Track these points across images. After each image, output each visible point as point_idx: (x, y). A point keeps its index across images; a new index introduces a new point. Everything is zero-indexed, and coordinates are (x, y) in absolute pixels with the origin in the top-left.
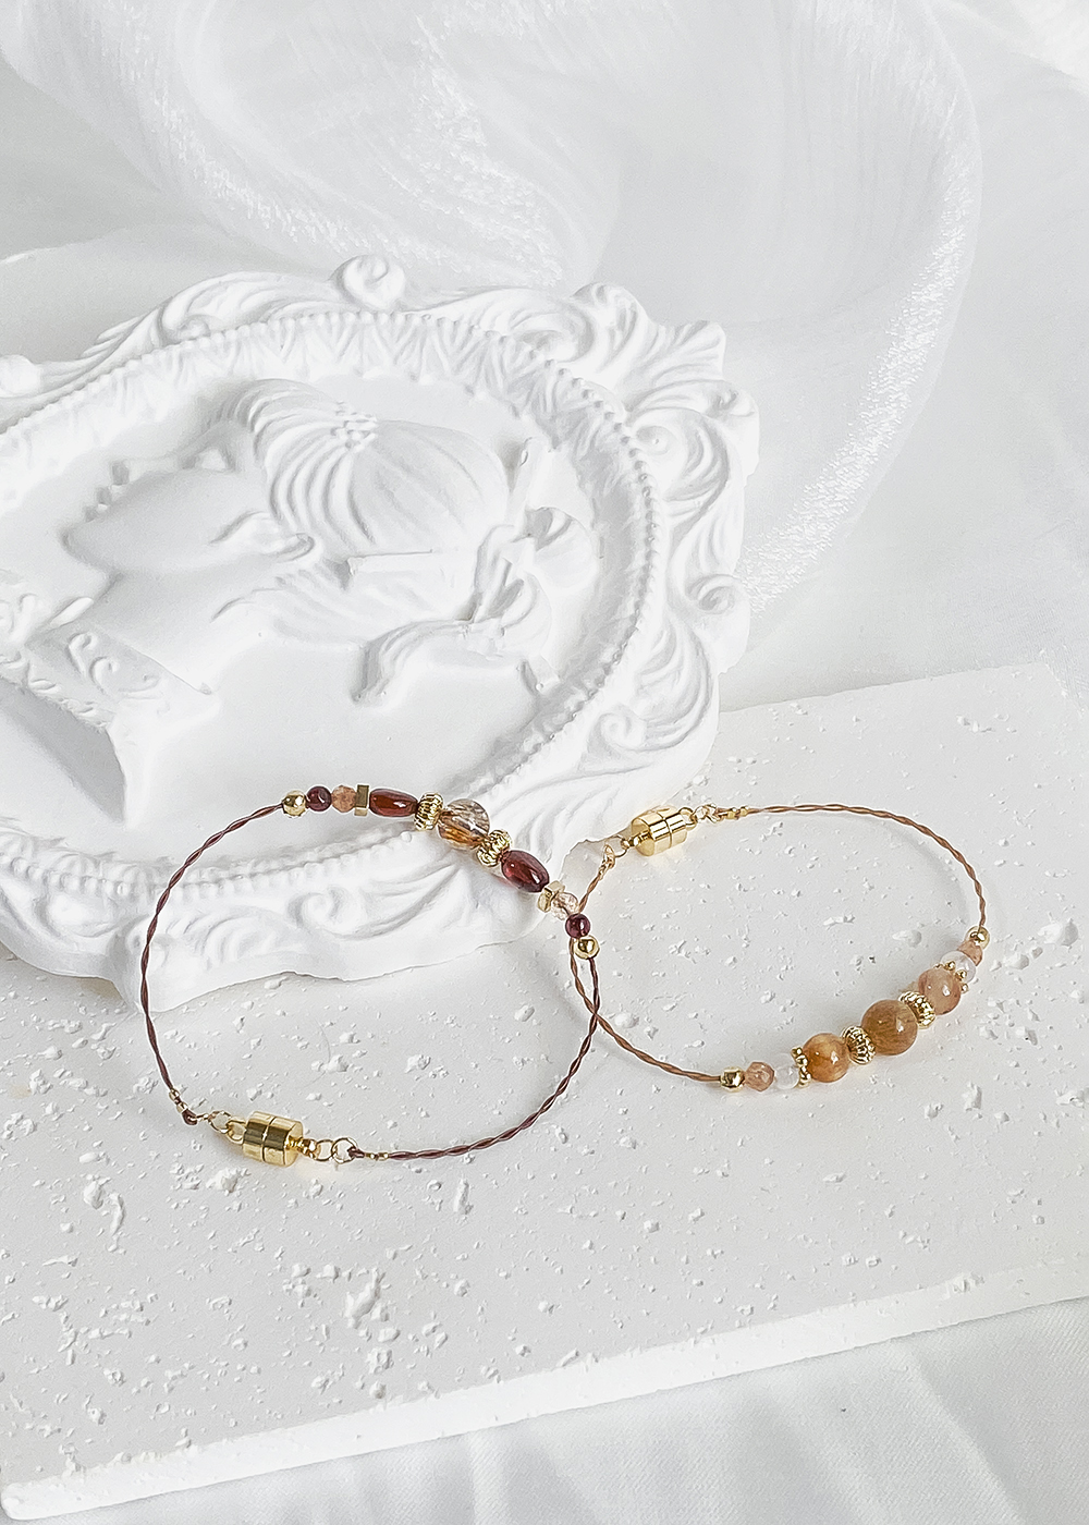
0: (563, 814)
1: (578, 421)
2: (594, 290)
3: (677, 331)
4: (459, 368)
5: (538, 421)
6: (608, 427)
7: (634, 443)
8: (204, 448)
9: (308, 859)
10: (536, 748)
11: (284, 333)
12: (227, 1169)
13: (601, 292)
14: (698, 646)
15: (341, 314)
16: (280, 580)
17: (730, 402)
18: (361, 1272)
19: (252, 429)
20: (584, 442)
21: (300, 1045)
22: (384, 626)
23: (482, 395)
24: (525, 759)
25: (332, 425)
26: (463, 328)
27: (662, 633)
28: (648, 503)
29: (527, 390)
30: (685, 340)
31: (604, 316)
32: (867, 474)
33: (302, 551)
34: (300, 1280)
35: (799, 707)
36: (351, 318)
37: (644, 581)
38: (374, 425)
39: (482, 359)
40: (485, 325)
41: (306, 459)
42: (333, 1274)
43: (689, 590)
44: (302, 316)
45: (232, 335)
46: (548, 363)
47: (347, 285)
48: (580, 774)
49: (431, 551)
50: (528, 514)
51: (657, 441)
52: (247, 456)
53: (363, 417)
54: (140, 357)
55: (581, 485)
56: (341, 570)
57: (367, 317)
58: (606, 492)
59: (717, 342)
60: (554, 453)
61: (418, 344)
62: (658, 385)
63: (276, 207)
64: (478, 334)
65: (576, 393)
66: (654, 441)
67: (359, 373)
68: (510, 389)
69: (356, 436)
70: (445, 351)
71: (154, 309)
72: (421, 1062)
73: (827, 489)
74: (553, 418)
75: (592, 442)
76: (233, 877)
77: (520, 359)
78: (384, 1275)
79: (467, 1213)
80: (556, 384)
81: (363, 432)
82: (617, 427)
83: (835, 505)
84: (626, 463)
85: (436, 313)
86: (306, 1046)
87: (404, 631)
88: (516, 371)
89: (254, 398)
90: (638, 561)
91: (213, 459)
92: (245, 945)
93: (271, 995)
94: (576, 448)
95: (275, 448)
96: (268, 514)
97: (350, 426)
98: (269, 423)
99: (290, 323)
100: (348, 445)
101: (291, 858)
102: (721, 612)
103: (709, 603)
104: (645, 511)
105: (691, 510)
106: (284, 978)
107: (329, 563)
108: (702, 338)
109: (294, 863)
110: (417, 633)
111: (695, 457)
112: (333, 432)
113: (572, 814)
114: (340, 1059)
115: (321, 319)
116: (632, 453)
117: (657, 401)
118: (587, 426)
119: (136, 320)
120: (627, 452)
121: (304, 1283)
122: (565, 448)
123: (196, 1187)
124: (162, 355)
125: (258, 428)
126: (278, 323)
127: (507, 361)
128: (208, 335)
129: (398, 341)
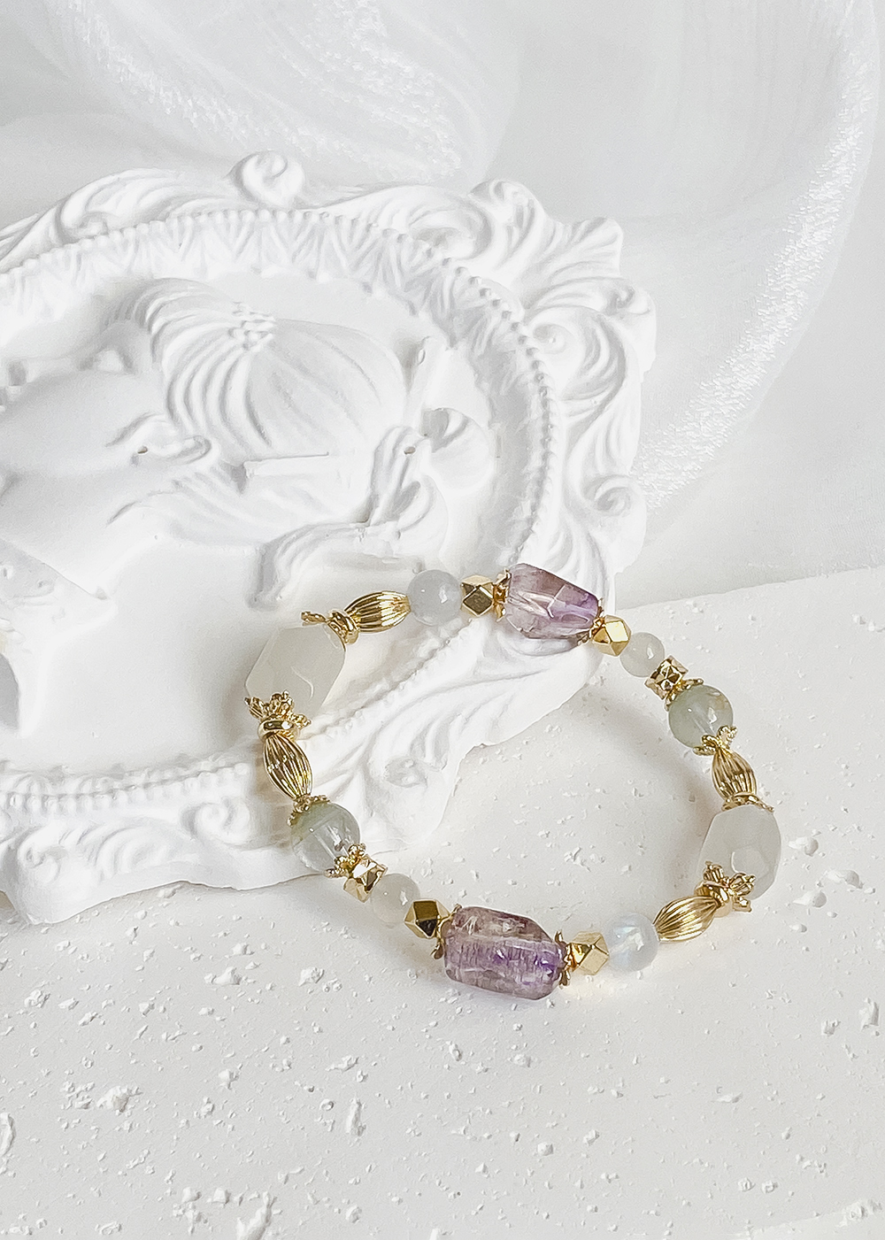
0: (459, 720)
1: (475, 321)
2: (492, 186)
3: (574, 228)
4: (357, 265)
5: (436, 320)
6: (505, 326)
7: (531, 343)
8: (103, 347)
9: (202, 768)
10: (432, 654)
11: (182, 232)
12: (118, 1087)
13: (498, 189)
14: (594, 548)
15: (239, 212)
16: (177, 483)
17: (627, 300)
18: (252, 1197)
19: (150, 329)
20: (481, 340)
21: (193, 956)
22: (281, 529)
23: (379, 292)
24: (421, 665)
25: (228, 325)
26: (362, 225)
27: (558, 534)
28: (545, 403)
29: (423, 289)
30: (583, 238)
31: (501, 214)
32: (764, 371)
33: (198, 454)
34: (190, 1206)
35: (695, 605)
36: (249, 216)
37: (540, 482)
38: (271, 326)
39: (379, 259)
40: (383, 223)
41: (202, 362)
42: (224, 1198)
43: (586, 491)
44: (200, 214)
45: (130, 233)
46: (446, 262)
47: (245, 183)
48: (475, 680)
49: (328, 454)
50: (425, 414)
51: (554, 340)
52: (144, 357)
53: (261, 317)
54: (37, 257)
55: (478, 383)
56: (238, 475)
57: (265, 215)
58: (503, 391)
59: (613, 241)
60: (451, 352)
61: (316, 242)
62: (555, 282)
63: (178, 93)
64: (376, 232)
65: (475, 291)
66: (551, 340)
67: (257, 270)
68: (408, 286)
69: (254, 337)
70: (343, 249)
71: (52, 207)
72: (315, 975)
73: (723, 385)
74: (451, 317)
75: (490, 341)
76: (127, 788)
77: (419, 257)
78: (275, 1199)
79: (359, 1134)
80: (453, 284)
81: (261, 332)
82: (514, 326)
83: (731, 402)
84: (523, 363)
85: (334, 211)
86: (199, 958)
87: (301, 533)
88: (414, 269)
89: (153, 298)
90: (535, 462)
91: (111, 361)
92: (140, 855)
93: (165, 904)
94: (473, 349)
95: (171, 350)
96: (165, 416)
97: (247, 327)
98: (166, 324)
99: (189, 221)
100: (245, 346)
101: (185, 767)
102: (618, 514)
103: (606, 504)
104: (541, 411)
105: (588, 409)
106: (179, 886)
107: (226, 466)
108: (599, 235)
109: (188, 772)
110: (315, 535)
111: (592, 354)
112: (230, 332)
113: (467, 719)
114: (233, 972)
115: (219, 217)
116: (529, 352)
117: (554, 299)
118: (484, 325)
119: (35, 216)
120: (524, 351)
121: (194, 1207)
122: (463, 346)
123: (87, 1106)
124: (60, 253)
125: (155, 328)
126: (176, 220)
127: (404, 260)
128: (106, 234)
129: (296, 239)
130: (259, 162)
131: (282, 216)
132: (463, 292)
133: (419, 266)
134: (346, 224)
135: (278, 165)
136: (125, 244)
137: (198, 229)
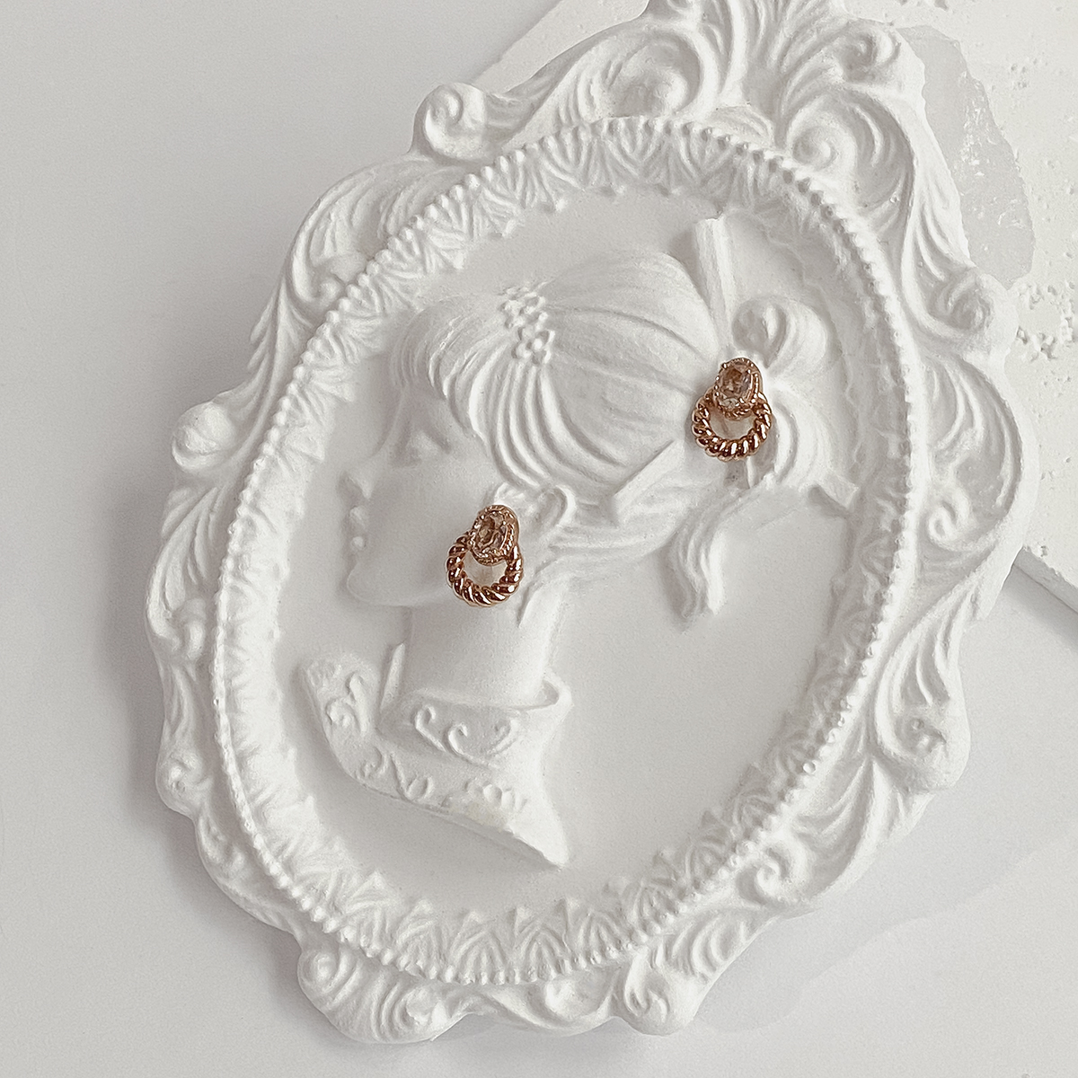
1: (731, 177)
5: (690, 191)
6: (763, 170)
7: (799, 173)
11: (409, 247)
19: (442, 395)
20: (748, 196)
25: (509, 344)
36: (459, 193)
38: (546, 316)
39: (603, 160)
41: (507, 401)
44: (413, 219)
45: (365, 280)
46: (668, 127)
47: (433, 146)
49: (672, 440)
52: (453, 430)
53: (532, 310)
60: (723, 219)
65: (713, 146)
66: (816, 153)
70: (564, 171)
74: (704, 183)
75: (756, 192)
77: (640, 138)
81: (541, 334)
84: (802, 206)
88: (642, 154)
91: (425, 445)
94: (742, 206)
95: (473, 407)
98: (453, 382)
100: (535, 362)
112: (514, 353)
116: (803, 188)
118: (742, 178)
125: (447, 392)
126: (397, 241)
127: (627, 149)
128: (343, 294)
129: (515, 188)
130: (434, 115)
131: (489, 173)
132: (702, 153)
133: (646, 147)
134: (551, 143)
135: (453, 106)
136: (367, 295)
137: (421, 237)
